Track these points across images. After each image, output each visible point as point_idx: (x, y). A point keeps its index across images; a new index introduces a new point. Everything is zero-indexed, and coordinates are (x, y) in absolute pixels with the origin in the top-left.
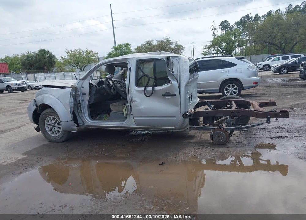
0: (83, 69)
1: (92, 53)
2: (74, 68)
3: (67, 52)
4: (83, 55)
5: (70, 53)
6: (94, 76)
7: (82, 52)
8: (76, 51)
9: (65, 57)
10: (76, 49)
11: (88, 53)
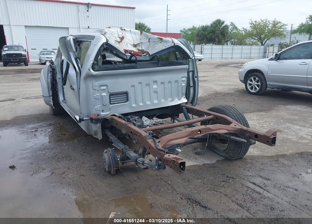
0: (263, 43)
1: (279, 24)
2: (255, 41)
3: (251, 23)
4: (268, 27)
5: (254, 25)
6: (269, 52)
7: (268, 23)
8: (261, 21)
9: (247, 29)
10: (262, 20)
11: (275, 24)
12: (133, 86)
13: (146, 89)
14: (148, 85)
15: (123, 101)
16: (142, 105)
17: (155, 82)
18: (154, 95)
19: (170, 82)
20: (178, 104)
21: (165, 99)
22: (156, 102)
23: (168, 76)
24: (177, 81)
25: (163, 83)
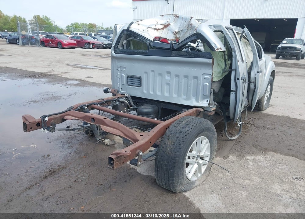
12: (146, 73)
13: (158, 78)
14: (160, 74)
15: (137, 85)
16: (152, 94)
17: (169, 73)
18: (166, 88)
19: (186, 77)
20: (193, 105)
21: (178, 95)
22: (166, 94)
23: (185, 69)
24: (196, 77)
25: (177, 76)
